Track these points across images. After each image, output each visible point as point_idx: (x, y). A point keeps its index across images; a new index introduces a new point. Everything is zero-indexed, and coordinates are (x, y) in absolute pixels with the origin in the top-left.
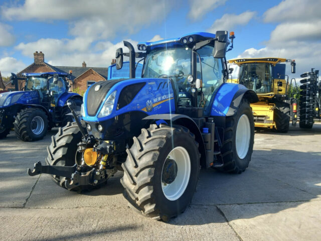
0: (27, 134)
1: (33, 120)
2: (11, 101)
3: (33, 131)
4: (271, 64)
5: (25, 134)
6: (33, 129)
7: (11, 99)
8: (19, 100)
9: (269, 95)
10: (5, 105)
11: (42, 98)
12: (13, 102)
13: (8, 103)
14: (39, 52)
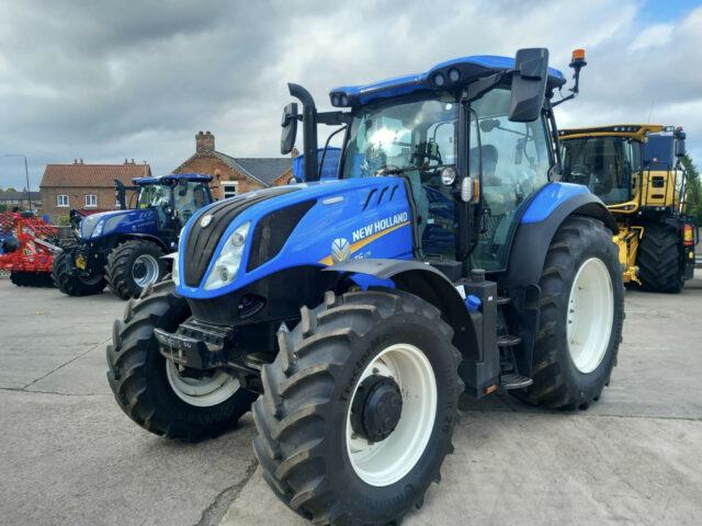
0: (125, 285)
1: (138, 261)
2: (103, 229)
3: (137, 281)
4: (627, 138)
5: (122, 285)
6: (139, 277)
7: (104, 225)
8: (120, 226)
9: (622, 208)
10: (94, 235)
11: (164, 221)
12: (106, 231)
13: (99, 231)
14: (205, 133)
